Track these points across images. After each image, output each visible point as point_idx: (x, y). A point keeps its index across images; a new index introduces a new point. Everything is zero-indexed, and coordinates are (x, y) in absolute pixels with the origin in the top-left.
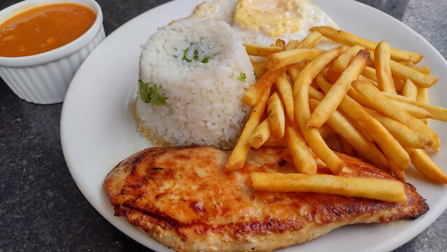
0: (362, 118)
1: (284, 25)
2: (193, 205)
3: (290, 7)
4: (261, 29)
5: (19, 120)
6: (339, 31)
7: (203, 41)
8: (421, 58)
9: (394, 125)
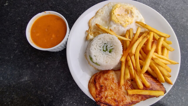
0: (153, 66)
1: (128, 21)
2: (115, 100)
3: (130, 12)
4: (121, 24)
5: (51, 58)
6: (145, 25)
7: (108, 43)
8: (169, 37)
9: (161, 68)
